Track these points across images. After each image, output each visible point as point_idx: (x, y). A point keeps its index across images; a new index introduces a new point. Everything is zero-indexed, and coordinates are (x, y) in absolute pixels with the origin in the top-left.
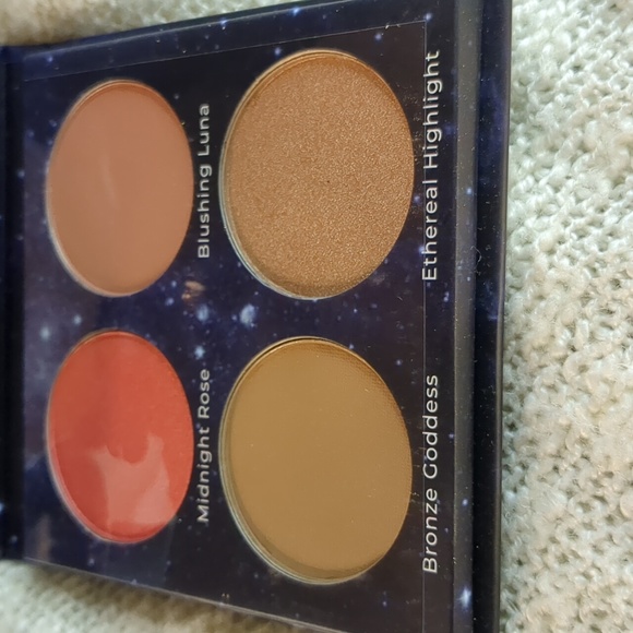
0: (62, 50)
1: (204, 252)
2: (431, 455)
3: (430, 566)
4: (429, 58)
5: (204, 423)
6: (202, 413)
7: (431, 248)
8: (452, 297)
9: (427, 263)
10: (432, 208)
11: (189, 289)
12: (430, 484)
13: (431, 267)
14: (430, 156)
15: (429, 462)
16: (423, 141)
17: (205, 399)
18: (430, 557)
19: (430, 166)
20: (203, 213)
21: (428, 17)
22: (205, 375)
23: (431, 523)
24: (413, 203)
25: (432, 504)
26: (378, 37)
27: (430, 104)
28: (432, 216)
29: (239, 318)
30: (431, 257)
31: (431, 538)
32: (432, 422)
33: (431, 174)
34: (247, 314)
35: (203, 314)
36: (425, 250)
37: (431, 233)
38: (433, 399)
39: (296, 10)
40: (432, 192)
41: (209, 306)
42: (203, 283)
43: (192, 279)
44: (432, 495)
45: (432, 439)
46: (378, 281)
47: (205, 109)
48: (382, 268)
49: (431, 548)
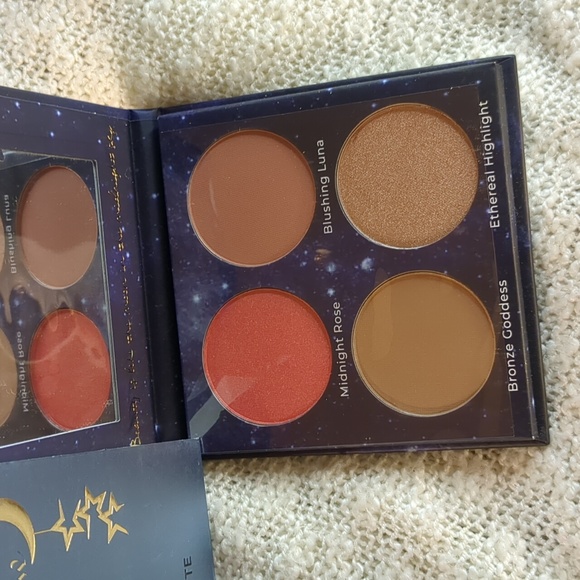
0: (192, 112)
1: (328, 230)
2: (507, 324)
3: (513, 387)
4: (481, 104)
5: (339, 336)
6: (337, 329)
7: (494, 209)
8: (510, 235)
9: (492, 218)
10: (491, 186)
11: (319, 254)
12: (508, 341)
13: (496, 220)
14: (488, 158)
15: (506, 329)
16: (483, 150)
17: (338, 320)
18: (512, 382)
19: (489, 164)
20: (326, 206)
21: (478, 82)
22: (337, 306)
23: (511, 363)
24: (479, 185)
25: (511, 352)
26: (446, 94)
27: (486, 130)
28: (493, 192)
29: (360, 267)
30: (495, 215)
31: (512, 372)
32: (505, 307)
33: (489, 168)
34: (366, 264)
35: (331, 269)
36: (490, 211)
37: (494, 201)
38: (505, 293)
39: (385, 81)
40: (491, 178)
41: (335, 263)
42: (329, 249)
43: (321, 248)
44: (510, 348)
45: (506, 316)
46: (460, 232)
47: (321, 142)
48: (462, 224)
49: (513, 378)
